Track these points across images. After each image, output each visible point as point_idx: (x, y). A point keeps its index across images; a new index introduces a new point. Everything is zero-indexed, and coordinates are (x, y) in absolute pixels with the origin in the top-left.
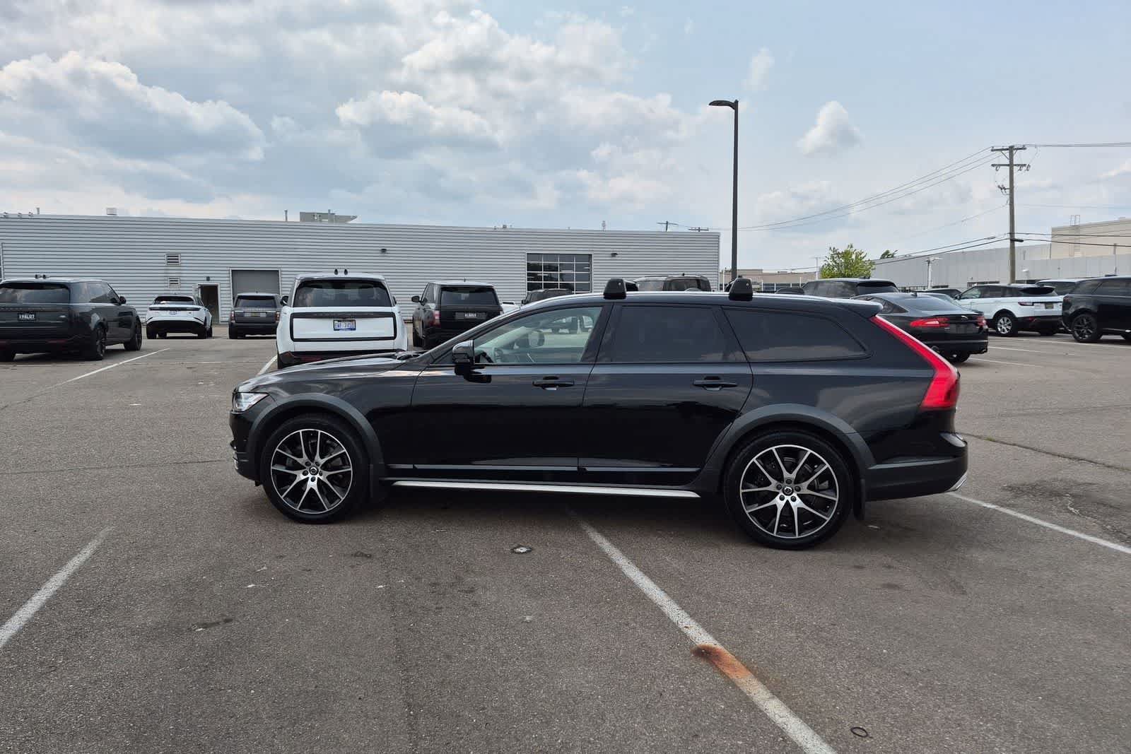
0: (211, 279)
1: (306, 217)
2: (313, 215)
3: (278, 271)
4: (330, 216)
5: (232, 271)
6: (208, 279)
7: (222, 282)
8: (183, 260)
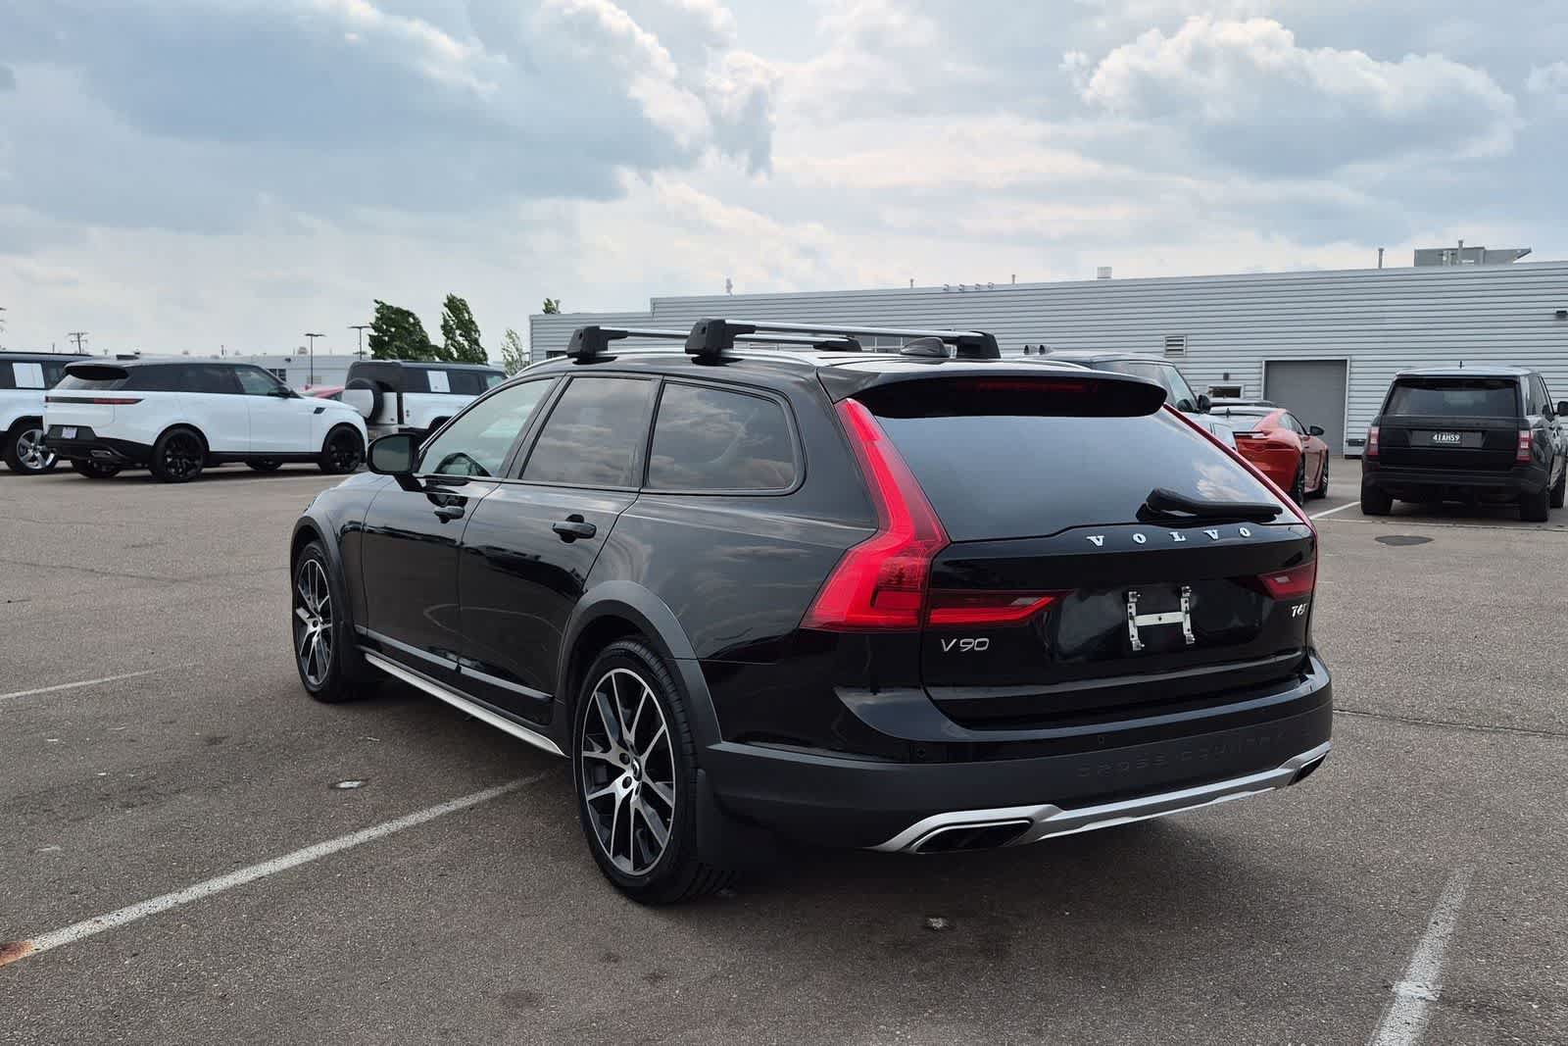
0: (1231, 377)
1: (1424, 257)
2: (1440, 253)
3: (1346, 361)
4: (1478, 254)
5: (1267, 363)
6: (1226, 377)
7: (1248, 382)
8: (1191, 347)
